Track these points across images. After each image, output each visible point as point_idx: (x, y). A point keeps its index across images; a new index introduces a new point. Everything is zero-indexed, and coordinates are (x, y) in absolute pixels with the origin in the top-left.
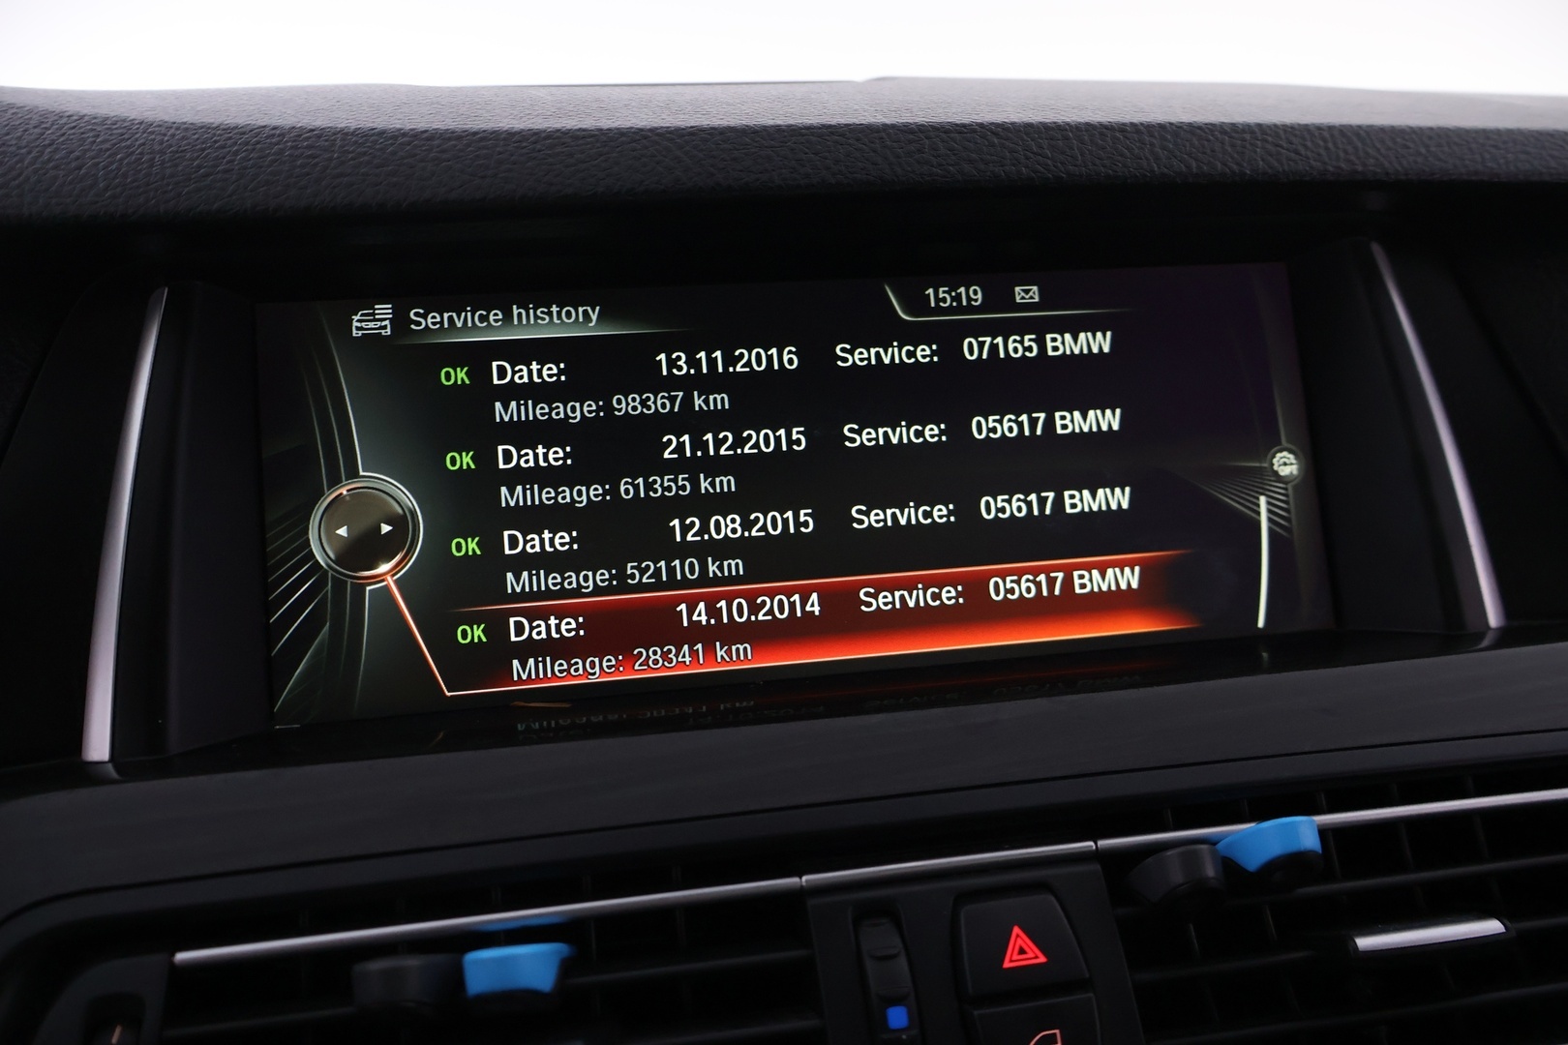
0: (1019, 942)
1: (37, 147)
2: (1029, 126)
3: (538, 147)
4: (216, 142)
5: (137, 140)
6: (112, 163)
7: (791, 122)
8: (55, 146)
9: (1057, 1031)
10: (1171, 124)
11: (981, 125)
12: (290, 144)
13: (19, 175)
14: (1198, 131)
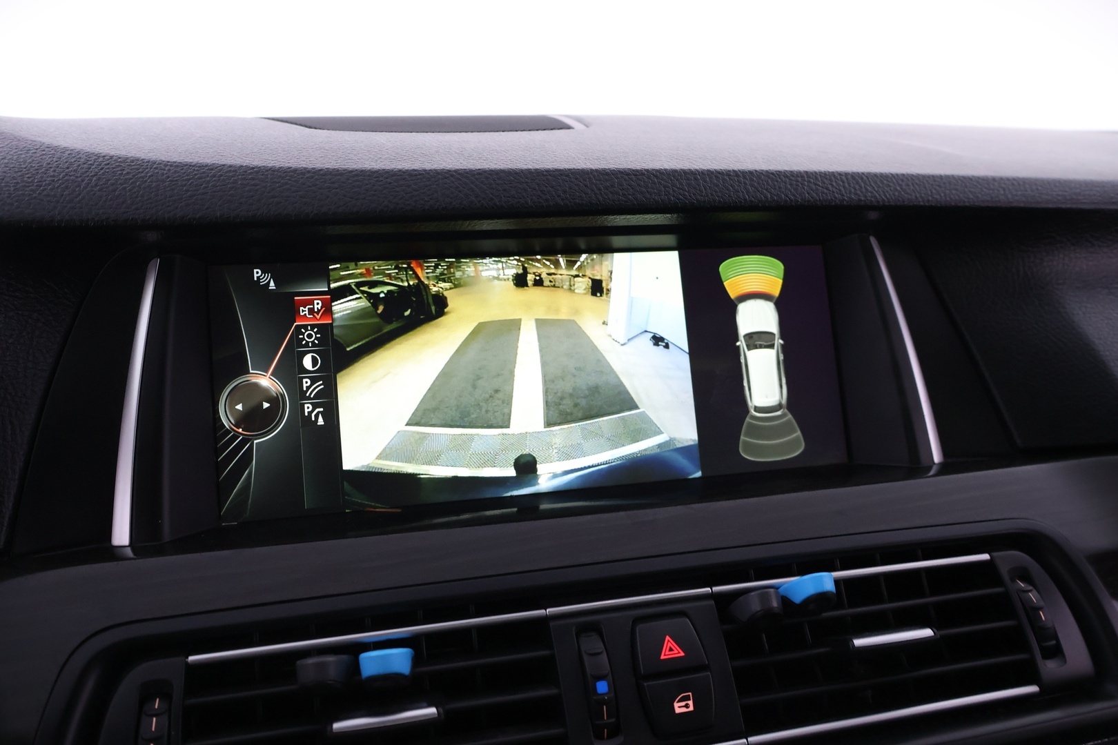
0: (669, 644)
1: (87, 176)
2: (675, 171)
3: (389, 180)
4: (196, 175)
5: (147, 173)
6: (134, 188)
7: (537, 167)
8: (98, 176)
9: (690, 694)
10: (756, 171)
11: (647, 171)
12: (240, 177)
13: (79, 195)
14: (771, 175)
